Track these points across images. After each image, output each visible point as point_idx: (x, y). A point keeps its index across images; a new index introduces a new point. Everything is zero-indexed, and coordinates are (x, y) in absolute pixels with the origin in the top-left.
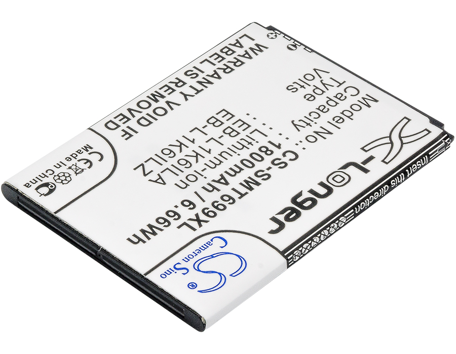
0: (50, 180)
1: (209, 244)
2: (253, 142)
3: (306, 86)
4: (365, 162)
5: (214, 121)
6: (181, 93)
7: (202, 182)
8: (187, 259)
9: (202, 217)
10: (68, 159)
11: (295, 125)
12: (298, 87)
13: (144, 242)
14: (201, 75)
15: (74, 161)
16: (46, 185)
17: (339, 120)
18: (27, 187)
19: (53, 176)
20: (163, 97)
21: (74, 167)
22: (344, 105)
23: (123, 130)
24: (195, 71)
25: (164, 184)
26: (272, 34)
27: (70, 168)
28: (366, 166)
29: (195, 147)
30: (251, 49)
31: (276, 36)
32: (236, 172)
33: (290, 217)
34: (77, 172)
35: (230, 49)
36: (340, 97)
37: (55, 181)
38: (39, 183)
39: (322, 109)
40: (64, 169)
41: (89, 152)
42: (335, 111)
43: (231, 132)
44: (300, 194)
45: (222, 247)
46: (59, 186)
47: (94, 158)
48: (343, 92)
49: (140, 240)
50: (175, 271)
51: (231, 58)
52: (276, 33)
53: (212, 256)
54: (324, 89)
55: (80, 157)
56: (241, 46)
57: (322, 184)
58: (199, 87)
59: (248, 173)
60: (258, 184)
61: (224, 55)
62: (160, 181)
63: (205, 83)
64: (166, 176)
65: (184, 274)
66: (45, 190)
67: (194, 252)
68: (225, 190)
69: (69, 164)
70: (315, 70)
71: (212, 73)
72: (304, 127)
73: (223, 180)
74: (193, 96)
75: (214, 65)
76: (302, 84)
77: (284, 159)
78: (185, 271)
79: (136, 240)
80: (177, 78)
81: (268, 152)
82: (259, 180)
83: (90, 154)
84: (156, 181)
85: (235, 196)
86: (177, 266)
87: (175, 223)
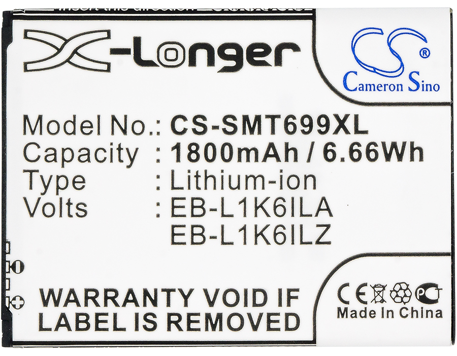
0: (416, 304)
1: (362, 88)
2: (193, 174)
3: (65, 201)
4: (126, 51)
5: (198, 236)
6: (186, 305)
7: (290, 168)
8: (399, 87)
9: (334, 124)
10: (373, 314)
11: (132, 160)
12: (73, 208)
13: (412, 143)
14: (142, 311)
15: (370, 306)
16: (424, 299)
17: (86, 127)
18: (441, 313)
19: (407, 305)
20: (208, 316)
21: (379, 299)
22: (60, 141)
23: (289, 305)
24: (142, 322)
25: (324, 199)
26: (14, 306)
27: (383, 301)
28: (130, 45)
29: (250, 221)
30: (57, 303)
31: (14, 299)
32: (248, 151)
33: (263, 50)
34: (381, 289)
35: (78, 322)
36: (52, 155)
37: (410, 297)
38: (427, 307)
39: (86, 155)
40: (389, 305)
41: (346, 306)
42: (78, 141)
43: (198, 207)
44: (226, 69)
45: (356, 73)
46: (413, 288)
47: (349, 294)
48: (42, 159)
49: (413, 149)
50: (421, 84)
51: (92, 310)
52: (10, 302)
53: (375, 70)
54: (54, 180)
55: (359, 307)
56: (63, 316)
57: (193, 63)
58: (162, 297)
59: (240, 140)
60: (246, 119)
61: (92, 321)
62: (324, 206)
63: (150, 297)
64: (310, 207)
65: (418, 73)
66: (431, 294)
67: (385, 90)
68: (280, 139)
69: (377, 307)
70: (32, 215)
71: (131, 305)
72: (127, 149)
73: (272, 152)
74: (181, 291)
75: (115, 315)
76: (65, 207)
77: (190, 125)
78: (414, 76)
79: (417, 153)
80: (169, 329)
81: (193, 149)
82: (239, 123)
83: (347, 303)
84: (328, 209)
85: (279, 123)
86: (414, 87)
87: (364, 140)
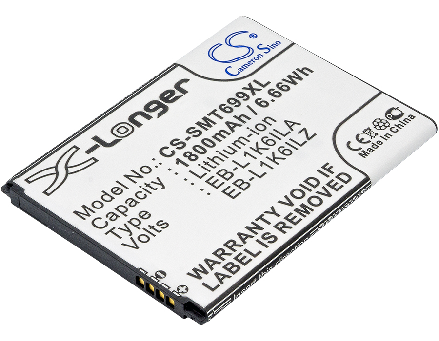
0: (393, 123)
1: (241, 69)
2: (203, 164)
3: (148, 228)
4: (95, 147)
5: (243, 185)
6: (278, 216)
7: (251, 124)
8: (259, 56)
9: (248, 92)
10: (380, 143)
11: (161, 184)
12: (156, 227)
13: (298, 69)
14: (259, 237)
15: (374, 141)
16: (395, 118)
17: (116, 191)
18: (412, 116)
19: (391, 126)
20: (297, 210)
21: (373, 135)
22: (110, 207)
23: (332, 173)
24: (265, 242)
25: (286, 122)
26: (183, 292)
27: (376, 134)
28: (94, 143)
29: (260, 158)
30: (206, 272)
31: (178, 289)
32: (219, 134)
33: (169, 94)
34: (369, 130)
35: (229, 270)
36: (113, 216)
37: (387, 122)
38: (402, 119)
39: (132, 202)
40: (382, 133)
41: (362, 150)
42: (120, 200)
43: (225, 174)
44: (160, 115)
45: (230, 67)
46: (383, 117)
47: (355, 144)
48: (109, 221)
49: (302, 71)
50: (268, 47)
51: (229, 259)
52: (178, 293)
53: (238, 59)
54: (129, 225)
55: (369, 145)
56: (217, 274)
57: (139, 125)
58: (260, 223)
59: (208, 134)
60: (199, 124)
61: (236, 263)
62: (290, 124)
63: (254, 228)
64: (285, 129)
65: (261, 45)
66: (395, 113)
67: (254, 62)
68: (229, 117)
69: (378, 138)
70: (137, 248)
71: (248, 240)
72: (152, 182)
73: (232, 126)
74: (266, 212)
75: (246, 250)
76: (152, 231)
77: (172, 148)
78: (260, 47)
79: (305, 71)
80: (285, 232)
81: (187, 155)
82: (198, 128)
83: (360, 149)
84: (294, 123)
85: (219, 112)
86: (267, 50)
87: (273, 86)
